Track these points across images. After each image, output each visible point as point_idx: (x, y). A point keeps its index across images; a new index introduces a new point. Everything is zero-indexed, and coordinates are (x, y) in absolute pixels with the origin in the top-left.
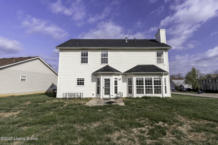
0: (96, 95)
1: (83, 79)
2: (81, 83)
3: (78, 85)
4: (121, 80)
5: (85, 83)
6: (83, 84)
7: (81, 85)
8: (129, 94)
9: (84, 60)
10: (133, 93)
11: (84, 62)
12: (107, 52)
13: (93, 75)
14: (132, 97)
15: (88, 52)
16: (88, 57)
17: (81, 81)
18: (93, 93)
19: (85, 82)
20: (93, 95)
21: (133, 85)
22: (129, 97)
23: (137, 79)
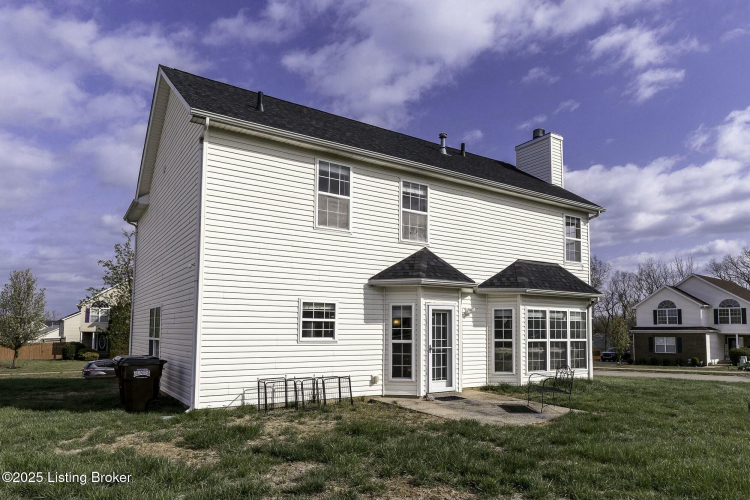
0: (387, 383)
1: (327, 305)
2: (318, 325)
3: (305, 334)
4: (470, 319)
5: (337, 327)
6: (331, 334)
7: (318, 334)
8: (498, 373)
9: (334, 212)
10: (518, 370)
11: (333, 223)
12: (425, 188)
13: (371, 291)
14: (515, 384)
15: (352, 175)
16: (351, 198)
17: (319, 314)
18: (375, 374)
19: (337, 320)
20: (373, 381)
21: (518, 340)
22: (496, 384)
23: (533, 315)
